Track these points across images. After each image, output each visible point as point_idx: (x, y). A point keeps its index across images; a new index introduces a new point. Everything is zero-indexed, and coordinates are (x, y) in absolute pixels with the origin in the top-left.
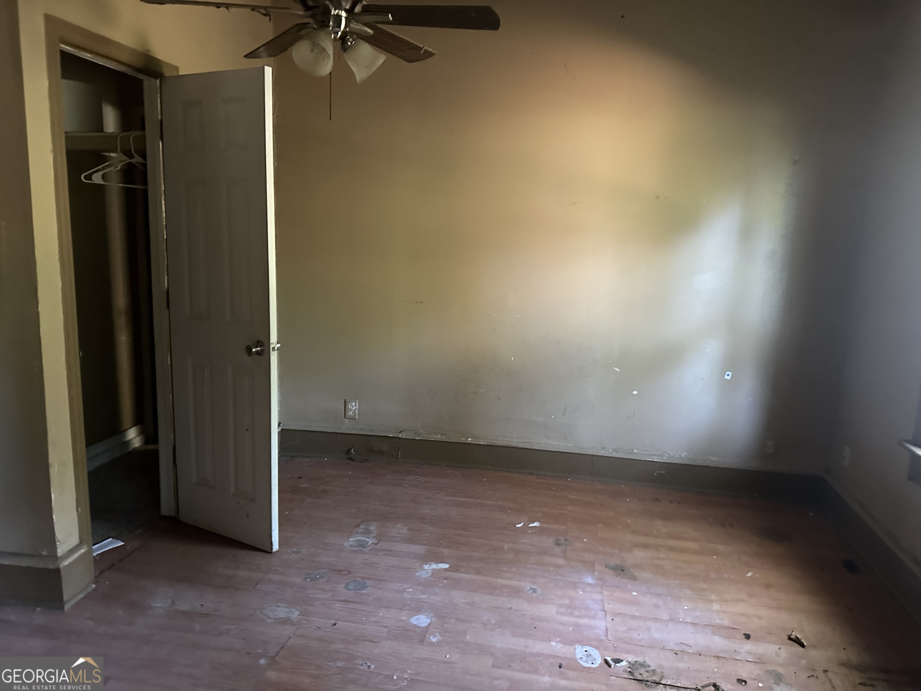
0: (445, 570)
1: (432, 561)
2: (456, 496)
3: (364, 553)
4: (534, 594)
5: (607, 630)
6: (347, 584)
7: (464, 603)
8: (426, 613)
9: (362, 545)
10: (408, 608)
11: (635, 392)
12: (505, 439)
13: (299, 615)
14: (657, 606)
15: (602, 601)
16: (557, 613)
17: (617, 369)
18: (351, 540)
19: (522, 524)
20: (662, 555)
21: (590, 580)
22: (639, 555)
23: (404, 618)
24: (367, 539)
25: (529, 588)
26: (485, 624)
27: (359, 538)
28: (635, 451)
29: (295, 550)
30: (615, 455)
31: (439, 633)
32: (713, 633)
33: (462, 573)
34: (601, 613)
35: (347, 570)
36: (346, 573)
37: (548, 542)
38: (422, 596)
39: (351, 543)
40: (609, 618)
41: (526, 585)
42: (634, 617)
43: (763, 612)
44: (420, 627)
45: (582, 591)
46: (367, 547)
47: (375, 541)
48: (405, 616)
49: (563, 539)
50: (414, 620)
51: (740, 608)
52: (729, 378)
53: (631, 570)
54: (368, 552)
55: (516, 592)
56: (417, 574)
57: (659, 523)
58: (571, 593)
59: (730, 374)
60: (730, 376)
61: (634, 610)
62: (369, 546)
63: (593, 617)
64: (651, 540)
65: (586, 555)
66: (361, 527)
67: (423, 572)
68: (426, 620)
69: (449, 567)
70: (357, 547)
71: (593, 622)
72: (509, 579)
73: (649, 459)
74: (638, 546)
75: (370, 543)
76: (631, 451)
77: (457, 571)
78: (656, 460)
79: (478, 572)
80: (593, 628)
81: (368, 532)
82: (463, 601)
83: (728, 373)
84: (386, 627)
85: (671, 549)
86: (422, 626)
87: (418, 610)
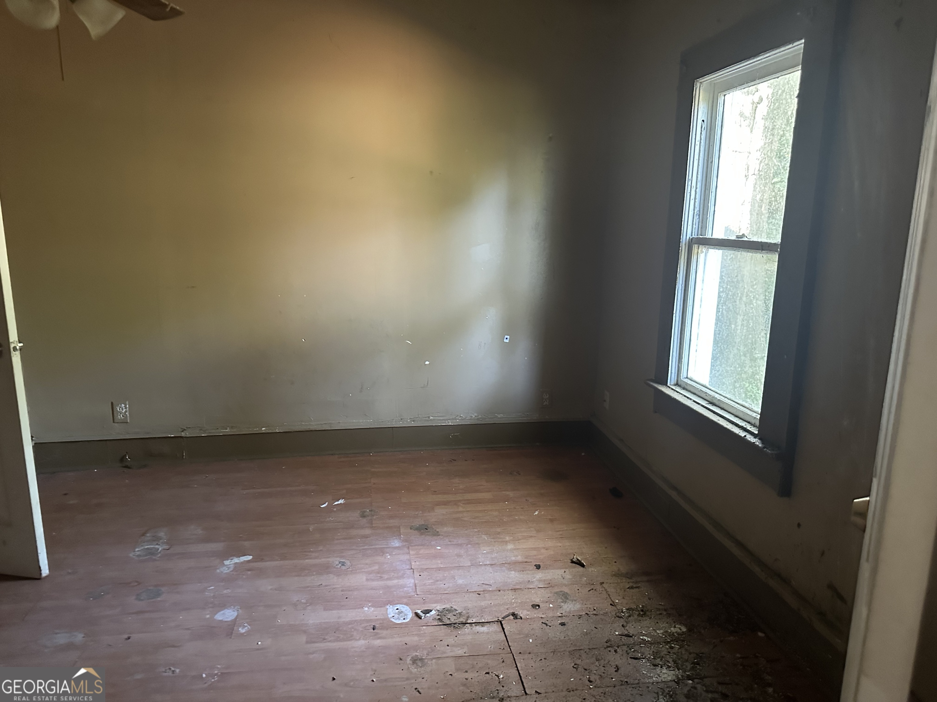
0: (249, 561)
1: (234, 556)
2: (254, 488)
3: (155, 560)
4: (343, 568)
5: (416, 586)
6: (138, 595)
7: (271, 589)
8: (232, 607)
9: (151, 553)
10: (211, 605)
11: (427, 363)
12: (303, 423)
13: (83, 637)
14: (459, 556)
15: (409, 560)
16: (367, 580)
17: (409, 342)
18: (137, 550)
19: (327, 503)
20: (461, 509)
21: (396, 543)
22: (440, 512)
23: (208, 616)
24: (157, 546)
25: (337, 563)
26: (295, 605)
27: (146, 547)
28: (431, 418)
29: (70, 571)
30: (413, 424)
31: (247, 623)
32: (509, 570)
33: (267, 561)
34: (409, 572)
35: (137, 582)
36: (136, 584)
37: (354, 515)
38: (225, 592)
39: (138, 553)
40: (417, 574)
41: (335, 561)
42: (439, 569)
43: (550, 544)
44: (226, 622)
45: (390, 555)
46: (158, 554)
47: (167, 547)
48: (208, 614)
49: (368, 511)
50: (219, 617)
51: (530, 544)
53: (434, 527)
54: (158, 559)
55: (326, 569)
56: (218, 571)
57: (457, 480)
58: (380, 559)
59: (508, 337)
60: (508, 340)
61: (439, 563)
62: (160, 552)
63: (402, 577)
64: (451, 497)
65: (391, 521)
66: (148, 535)
67: (225, 568)
68: (233, 613)
69: (253, 558)
70: (146, 555)
71: (401, 582)
72: (316, 558)
73: (444, 423)
74: (439, 504)
75: (160, 549)
76: (427, 419)
77: (262, 560)
78: (450, 424)
79: (283, 557)
80: (403, 586)
81: (156, 539)
82: (270, 587)
83: (506, 336)
84: (188, 629)
85: (469, 502)
86: (229, 620)
87: (223, 606)
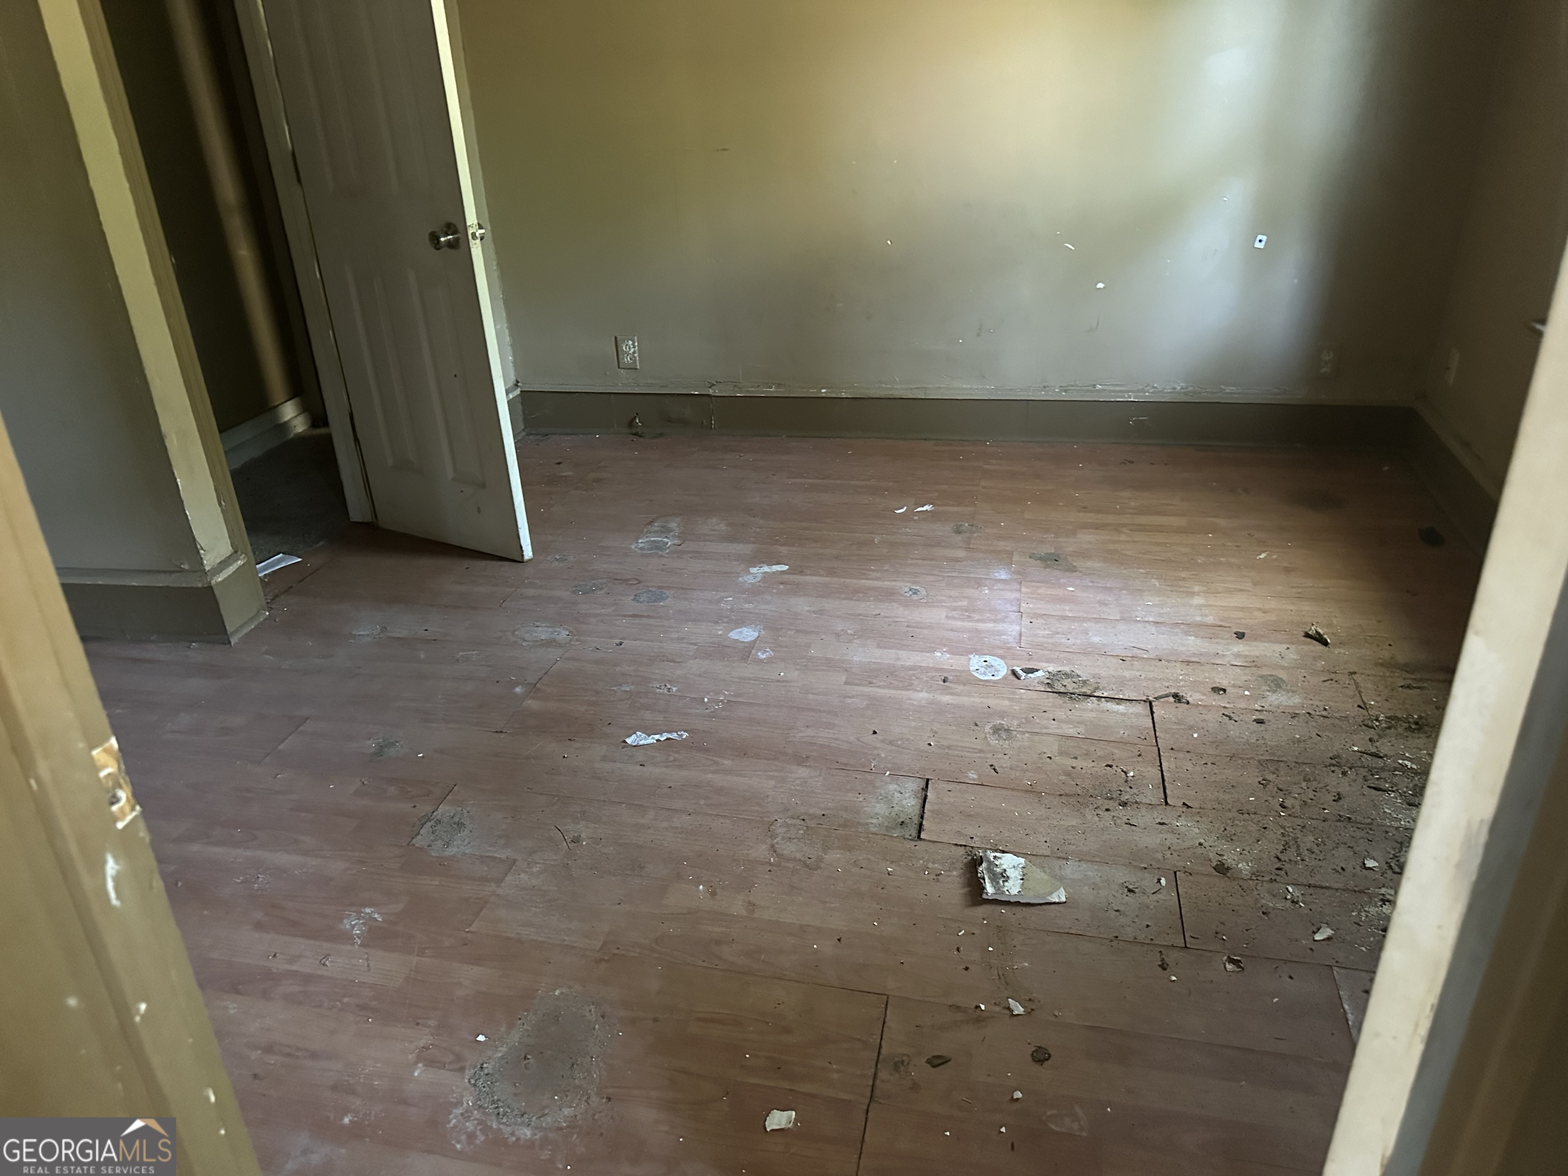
0: (783, 572)
1: (763, 562)
2: (803, 477)
3: (661, 556)
4: (915, 597)
5: (1021, 636)
6: (636, 595)
7: (808, 611)
8: (753, 626)
9: (658, 546)
10: (725, 620)
11: (1100, 285)
12: (883, 385)
13: (568, 635)
14: (1103, 603)
15: (1019, 600)
16: (947, 617)
17: (1070, 247)
18: (640, 541)
19: (905, 508)
20: (1123, 538)
21: (1003, 575)
22: (1086, 538)
23: (720, 632)
24: (666, 540)
25: (907, 589)
26: (838, 635)
27: (652, 539)
28: (1099, 387)
29: (558, 557)
30: (1064, 396)
31: (770, 648)
32: (1187, 633)
33: (807, 575)
34: (1013, 616)
35: (637, 579)
36: (636, 582)
37: (943, 529)
38: (747, 606)
39: (641, 545)
40: (1025, 621)
41: (904, 586)
42: (1064, 618)
43: (1273, 604)
44: (743, 642)
45: (989, 589)
46: (666, 549)
47: (677, 542)
48: (720, 630)
49: (967, 525)
50: (734, 635)
51: (1238, 600)
52: (1261, 246)
53: (1069, 558)
54: (667, 555)
55: (889, 595)
56: (741, 579)
57: (1126, 494)
58: (972, 592)
59: (1264, 238)
60: (1263, 243)
61: (1067, 610)
62: (669, 548)
63: (1003, 620)
64: (1110, 519)
65: (1002, 543)
66: (656, 524)
67: (750, 577)
68: (753, 633)
69: (788, 569)
70: (651, 549)
71: (1000, 627)
72: (877, 579)
73: (1120, 398)
74: (1085, 526)
75: (669, 544)
76: (1091, 388)
77: (801, 573)
78: (1132, 400)
79: (831, 573)
80: (1000, 633)
81: (666, 531)
82: (807, 608)
83: (1260, 237)
84: (694, 644)
85: (1142, 528)
86: (746, 640)
87: (741, 622)
